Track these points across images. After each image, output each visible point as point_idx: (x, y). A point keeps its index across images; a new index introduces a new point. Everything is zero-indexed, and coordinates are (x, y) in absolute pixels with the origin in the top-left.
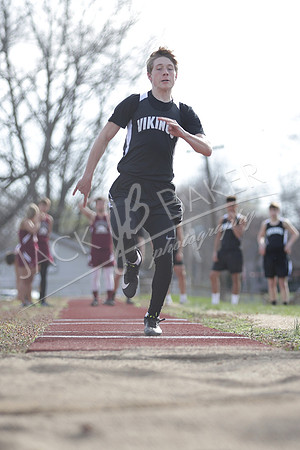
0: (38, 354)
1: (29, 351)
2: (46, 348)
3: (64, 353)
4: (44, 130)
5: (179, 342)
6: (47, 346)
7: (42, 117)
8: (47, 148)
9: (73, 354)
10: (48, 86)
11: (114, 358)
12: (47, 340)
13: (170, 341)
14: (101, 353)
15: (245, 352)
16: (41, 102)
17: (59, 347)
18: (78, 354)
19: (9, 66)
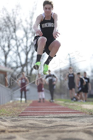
0: (22, 117)
1: (19, 116)
2: (24, 115)
3: (29, 117)
4: (26, 54)
5: (61, 113)
6: (24, 114)
7: (25, 50)
8: (27, 59)
9: (31, 116)
10: (27, 42)
11: (43, 117)
12: (25, 113)
13: (58, 113)
14: (39, 116)
15: (79, 115)
16: (25, 46)
17: (27, 115)
18: (33, 116)
19: (16, 36)
